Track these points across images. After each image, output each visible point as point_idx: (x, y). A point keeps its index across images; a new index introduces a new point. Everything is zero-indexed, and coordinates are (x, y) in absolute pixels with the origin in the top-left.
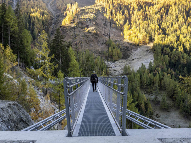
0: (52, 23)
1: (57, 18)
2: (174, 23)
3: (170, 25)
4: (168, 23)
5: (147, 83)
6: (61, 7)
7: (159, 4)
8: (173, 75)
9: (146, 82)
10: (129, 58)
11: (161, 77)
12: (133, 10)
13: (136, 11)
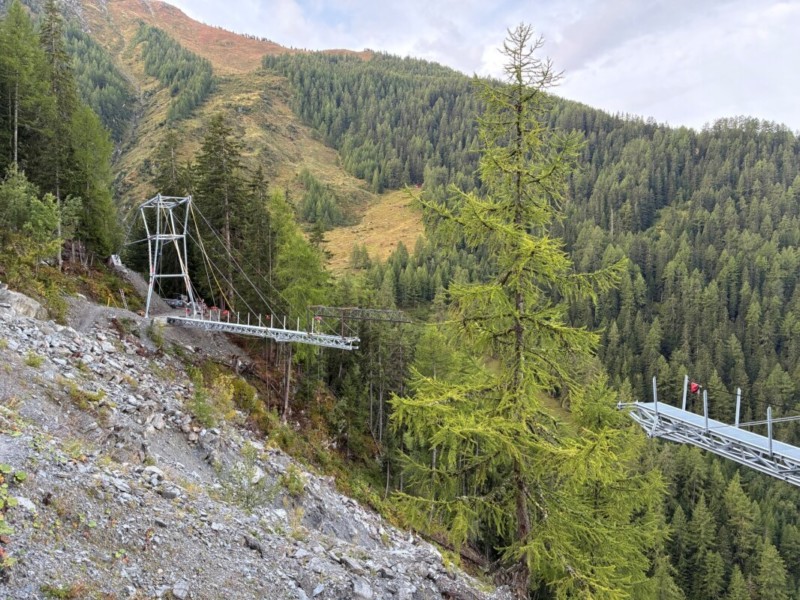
0: (131, 111)
1: (147, 100)
2: (468, 138)
3: (460, 142)
4: (454, 136)
5: (414, 293)
6: (158, 68)
7: (430, 86)
8: (475, 272)
9: (411, 290)
10: (357, 224)
11: (447, 277)
12: (366, 95)
13: (373, 98)
